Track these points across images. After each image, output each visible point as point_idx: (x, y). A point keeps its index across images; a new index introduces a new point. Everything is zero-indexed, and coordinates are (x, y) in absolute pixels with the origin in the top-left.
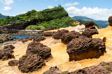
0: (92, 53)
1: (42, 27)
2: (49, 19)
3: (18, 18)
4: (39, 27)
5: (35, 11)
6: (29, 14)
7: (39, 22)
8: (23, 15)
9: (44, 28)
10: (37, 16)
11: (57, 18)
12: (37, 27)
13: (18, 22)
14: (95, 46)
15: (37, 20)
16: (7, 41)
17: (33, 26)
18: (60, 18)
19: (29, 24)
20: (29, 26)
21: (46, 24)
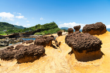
0: (28, 58)
1: (43, 33)
2: (48, 29)
3: (30, 29)
4: (41, 33)
5: (40, 25)
6: (36, 26)
7: (42, 31)
8: (33, 27)
9: (44, 34)
10: (41, 28)
11: (52, 28)
12: (40, 33)
13: (30, 31)
14: (29, 53)
15: (41, 30)
16: (19, 42)
17: (38, 33)
18: (54, 29)
19: (36, 32)
20: (36, 33)
21: (46, 32)
